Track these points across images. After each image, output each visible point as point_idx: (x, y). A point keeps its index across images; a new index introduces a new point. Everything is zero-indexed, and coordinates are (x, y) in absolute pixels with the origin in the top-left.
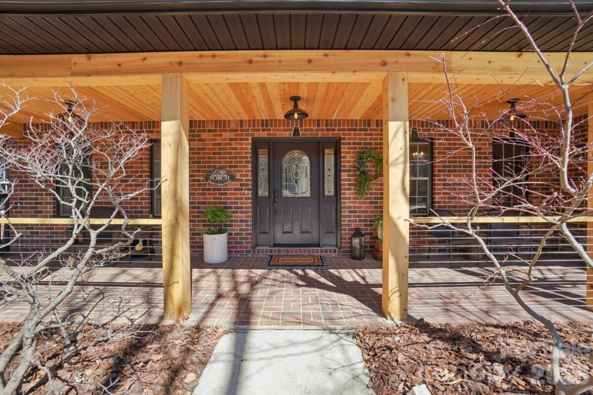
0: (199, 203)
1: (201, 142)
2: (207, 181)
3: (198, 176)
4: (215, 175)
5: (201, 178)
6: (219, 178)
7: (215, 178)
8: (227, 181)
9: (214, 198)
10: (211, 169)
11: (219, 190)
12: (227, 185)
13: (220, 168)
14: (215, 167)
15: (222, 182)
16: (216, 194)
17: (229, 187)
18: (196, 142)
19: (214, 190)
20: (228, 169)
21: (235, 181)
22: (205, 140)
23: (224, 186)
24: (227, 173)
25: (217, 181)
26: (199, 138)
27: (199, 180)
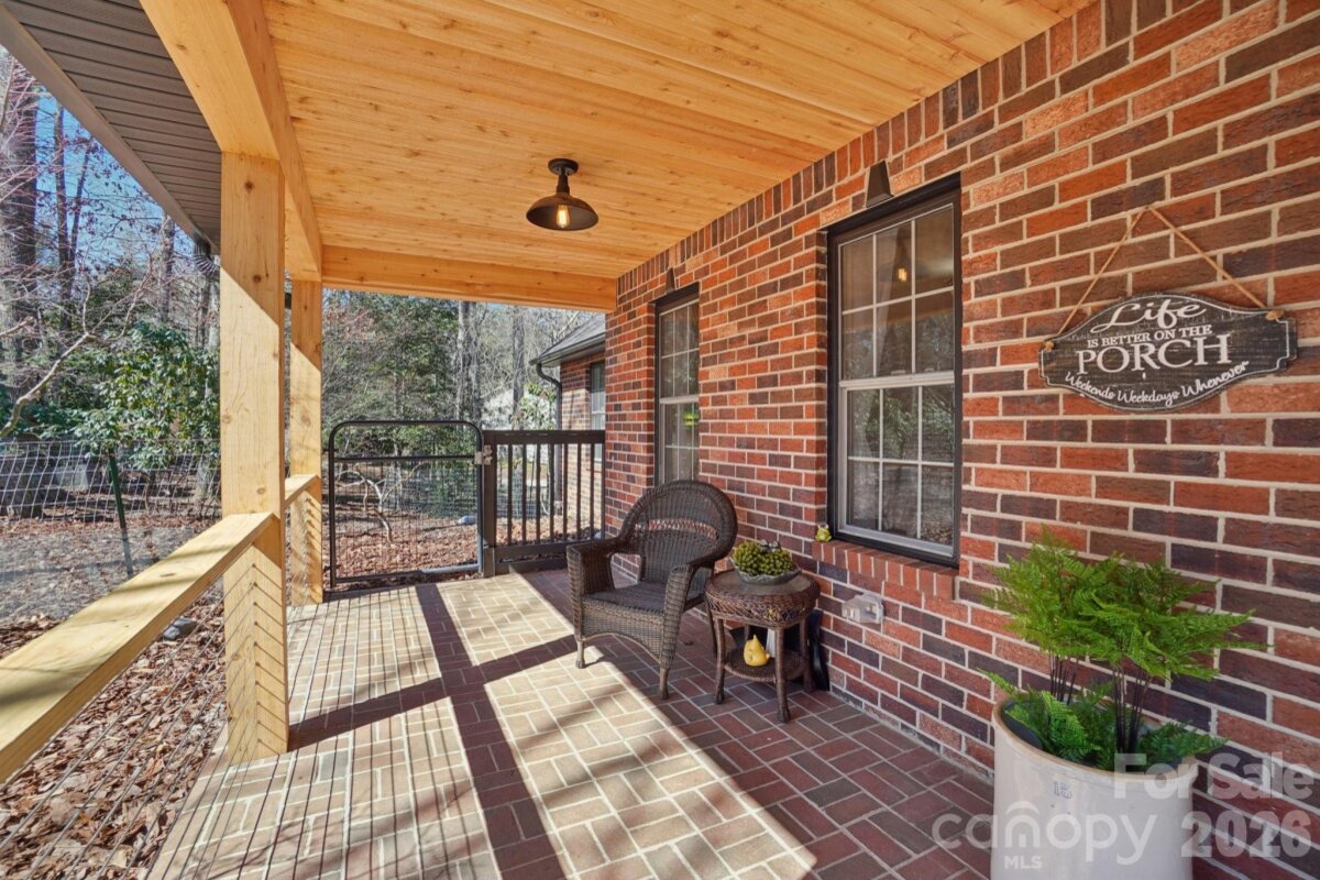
0: (1010, 504)
1: (1022, 168)
2: (1058, 379)
3: (1011, 355)
4: (1110, 342)
5: (1026, 367)
6: (1143, 353)
7: (1113, 358)
8: (1213, 369)
9: (1105, 487)
10: (1088, 307)
11: (1152, 431)
12: (1210, 401)
13: (1151, 288)
14: (1115, 289)
15: (1162, 380)
16: (1118, 460)
17: (1226, 412)
18: (999, 176)
19: (1105, 431)
20: (1222, 281)
21: (1287, 367)
22: (1045, 145)
23: (1182, 405)
24: (1211, 315)
25: (1131, 377)
26: (1009, 149)
27: (1015, 380)
